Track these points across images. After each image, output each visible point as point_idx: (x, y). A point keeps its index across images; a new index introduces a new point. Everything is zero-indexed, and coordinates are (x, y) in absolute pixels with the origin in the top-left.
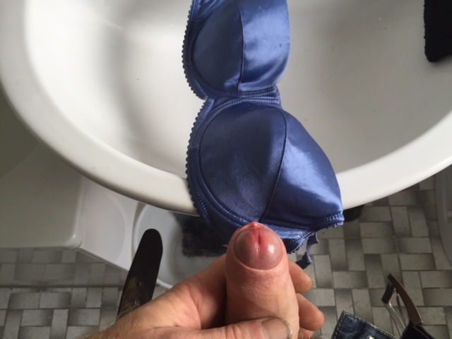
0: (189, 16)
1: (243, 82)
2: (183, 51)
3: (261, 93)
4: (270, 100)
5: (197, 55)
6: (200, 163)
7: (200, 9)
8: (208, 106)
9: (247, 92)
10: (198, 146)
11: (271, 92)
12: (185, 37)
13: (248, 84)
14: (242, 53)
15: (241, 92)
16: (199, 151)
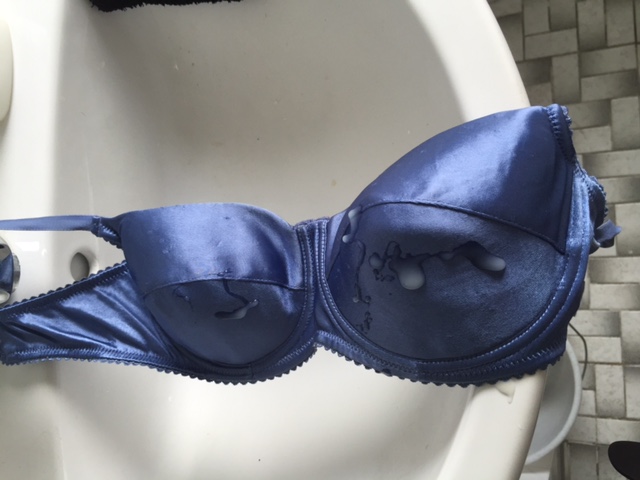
0: (167, 372)
1: (286, 281)
2: (226, 383)
3: (306, 251)
4: (320, 236)
5: (234, 358)
6: (449, 360)
7: (154, 352)
8: (333, 342)
9: (303, 275)
10: (414, 364)
11: (306, 234)
12: (201, 378)
13: (289, 273)
14: (240, 281)
15: (303, 284)
16: (424, 361)
